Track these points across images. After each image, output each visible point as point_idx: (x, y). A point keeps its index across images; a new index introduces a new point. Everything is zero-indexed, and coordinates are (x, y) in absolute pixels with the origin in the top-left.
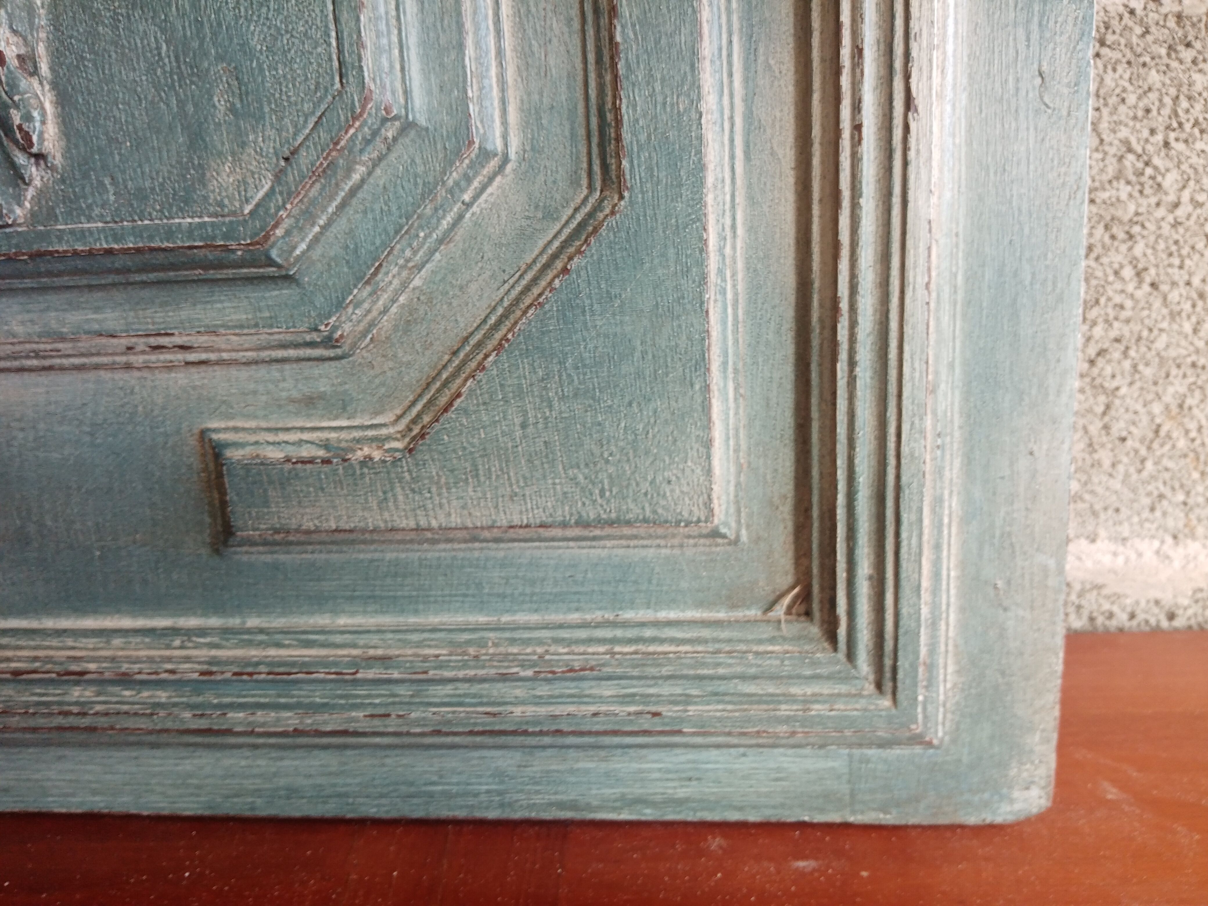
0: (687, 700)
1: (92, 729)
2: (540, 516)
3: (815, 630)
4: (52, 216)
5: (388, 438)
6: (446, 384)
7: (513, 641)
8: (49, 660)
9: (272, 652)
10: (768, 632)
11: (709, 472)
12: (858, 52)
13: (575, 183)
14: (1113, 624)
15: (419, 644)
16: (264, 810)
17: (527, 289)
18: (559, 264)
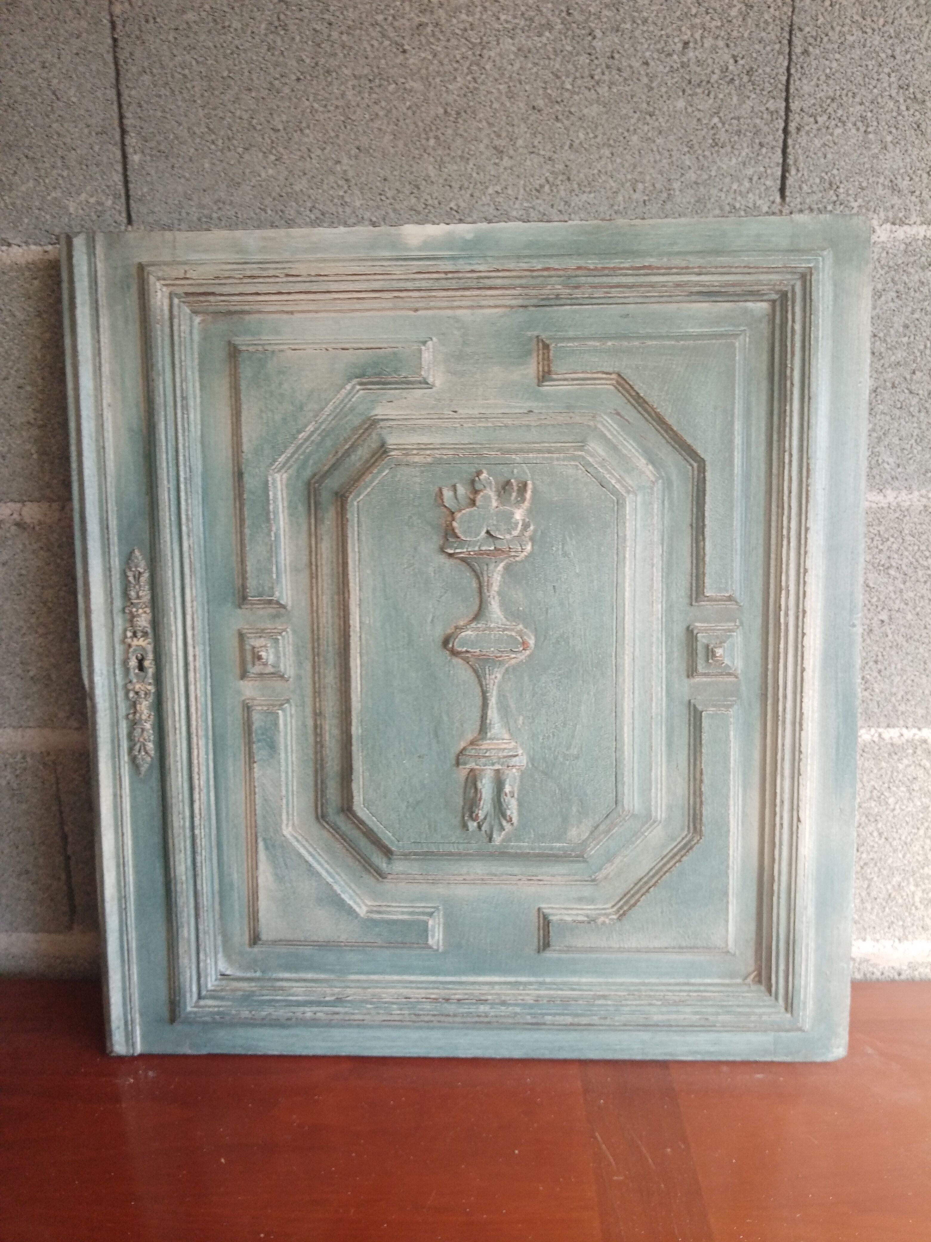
0: (718, 1014)
1: (489, 1023)
2: (666, 945)
3: (763, 988)
4: (510, 840)
5: (610, 914)
6: (633, 896)
7: (652, 990)
8: (472, 994)
9: (560, 992)
10: (745, 988)
11: (727, 931)
12: (782, 802)
13: (682, 829)
14: (874, 977)
15: (616, 991)
16: (547, 1055)
17: (664, 865)
18: (677, 858)
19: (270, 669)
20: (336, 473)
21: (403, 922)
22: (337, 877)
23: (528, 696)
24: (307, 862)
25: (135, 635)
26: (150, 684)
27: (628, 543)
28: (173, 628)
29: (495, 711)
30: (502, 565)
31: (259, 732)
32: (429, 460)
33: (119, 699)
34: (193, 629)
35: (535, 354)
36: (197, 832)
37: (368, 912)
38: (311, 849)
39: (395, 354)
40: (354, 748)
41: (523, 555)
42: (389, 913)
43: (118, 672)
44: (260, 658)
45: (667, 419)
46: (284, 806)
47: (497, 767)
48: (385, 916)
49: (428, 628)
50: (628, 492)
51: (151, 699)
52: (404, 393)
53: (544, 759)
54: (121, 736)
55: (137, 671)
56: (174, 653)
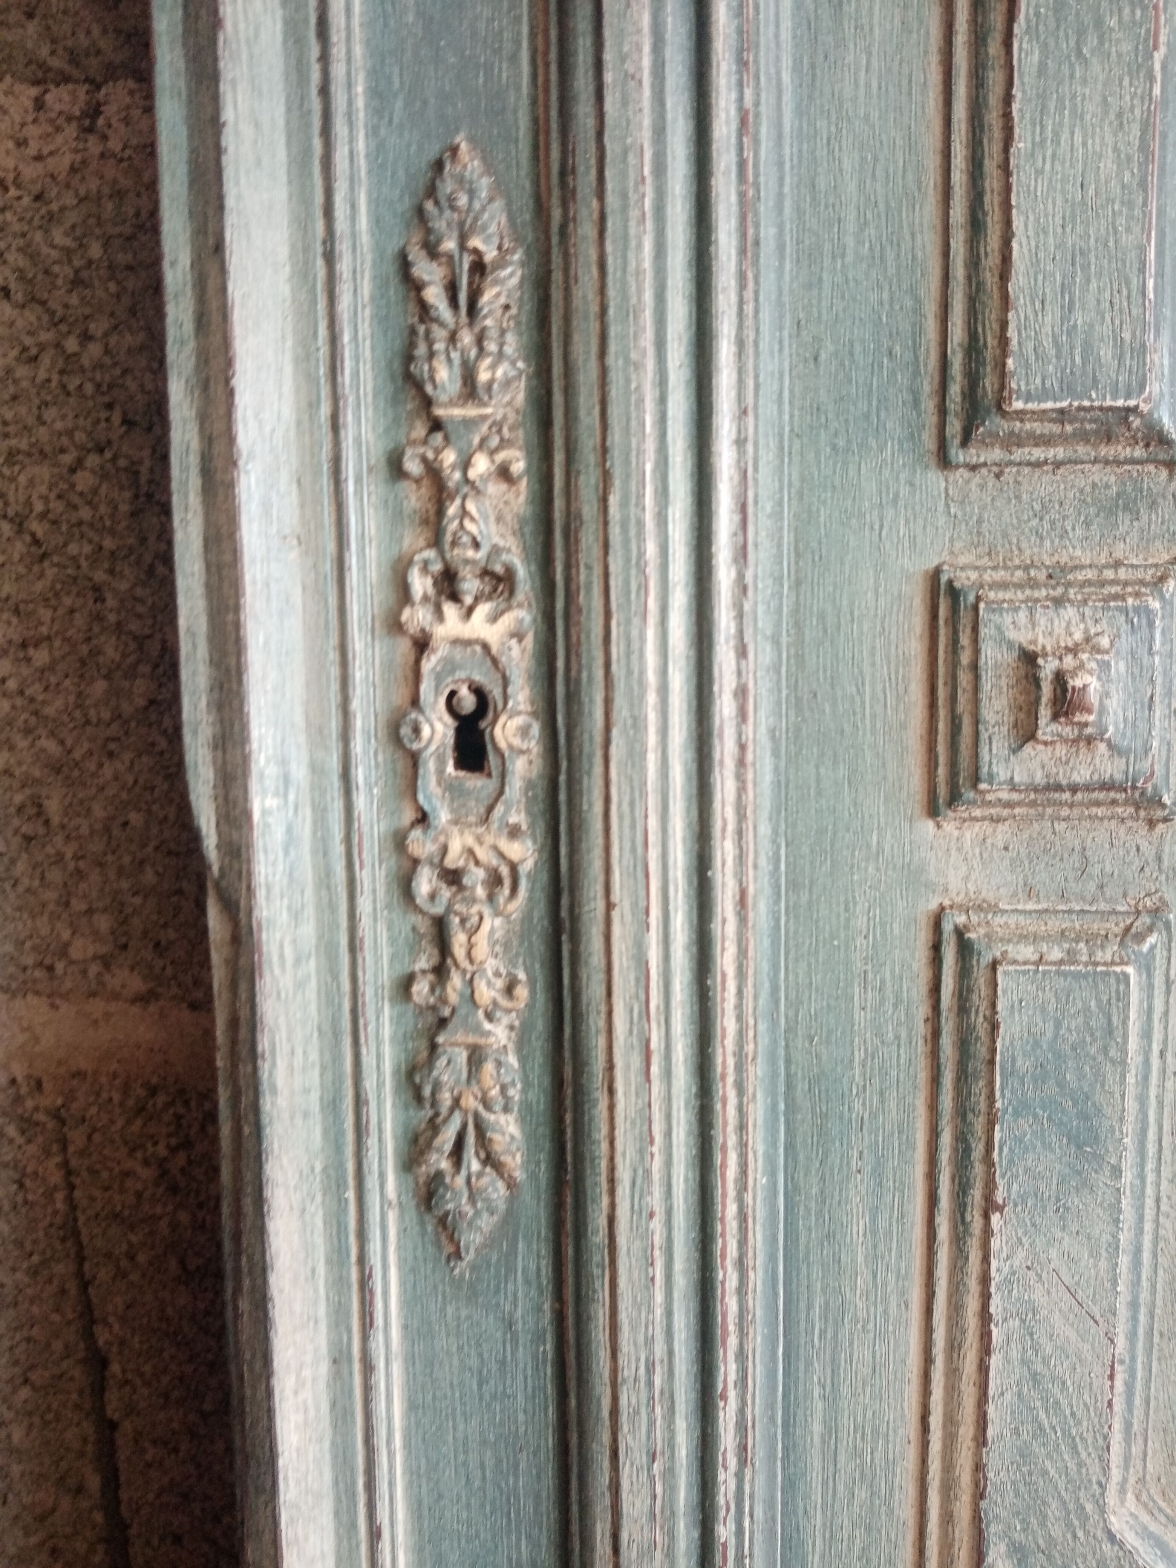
19: (1097, 765)
25: (449, 585)
26: (514, 832)
28: (651, 549)
31: (1023, 1064)
33: (364, 905)
34: (741, 555)
36: (724, 1532)
43: (360, 774)
44: (1064, 704)
51: (520, 905)
54: (369, 1084)
55: (450, 768)
56: (652, 677)
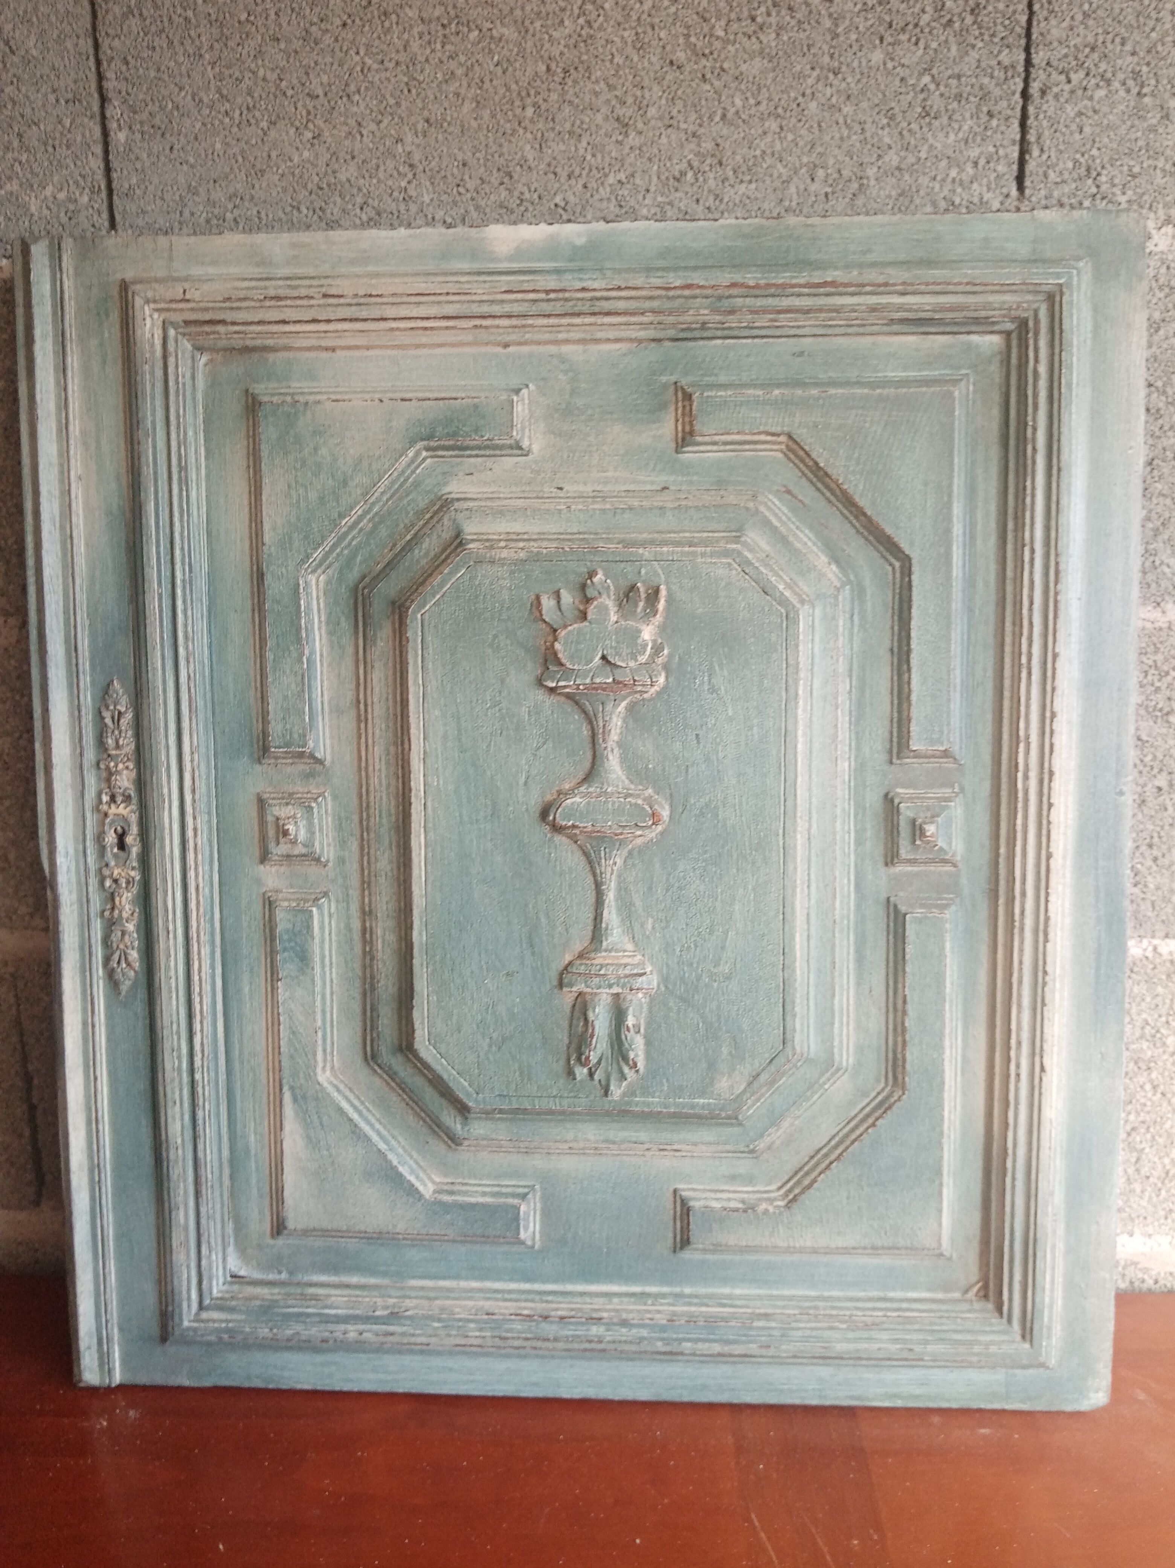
0: (926, 1342)
1: (604, 1350)
2: (853, 1243)
3: (990, 1306)
4: (634, 1094)
5: (775, 1199)
6: (807, 1174)
7: (833, 1308)
8: (580, 1310)
9: (704, 1309)
10: (965, 1306)
11: (940, 1225)
13: (878, 1080)
14: (1145, 1286)
15: (784, 1307)
16: (686, 1397)
17: (853, 1130)
18: (870, 1121)
19: (299, 850)
20: (393, 574)
21: (484, 1206)
22: (393, 1142)
23: (660, 891)
24: (351, 1120)
25: (113, 799)
26: (133, 868)
27: (802, 675)
28: (165, 791)
29: (614, 911)
30: (624, 704)
31: (285, 937)
32: (522, 555)
33: (91, 889)
34: (193, 791)
35: (672, 408)
36: (198, 1076)
37: (435, 1192)
38: (356, 1103)
39: (476, 406)
40: (416, 962)
41: (653, 690)
42: (465, 1193)
43: (89, 852)
44: (286, 833)
45: (857, 498)
46: (320, 1042)
47: (615, 990)
48: (460, 1199)
49: (521, 793)
50: (802, 602)
51: (135, 890)
52: (489, 462)
53: (682, 979)
54: (93, 941)
55: (116, 850)
56: (167, 825)
